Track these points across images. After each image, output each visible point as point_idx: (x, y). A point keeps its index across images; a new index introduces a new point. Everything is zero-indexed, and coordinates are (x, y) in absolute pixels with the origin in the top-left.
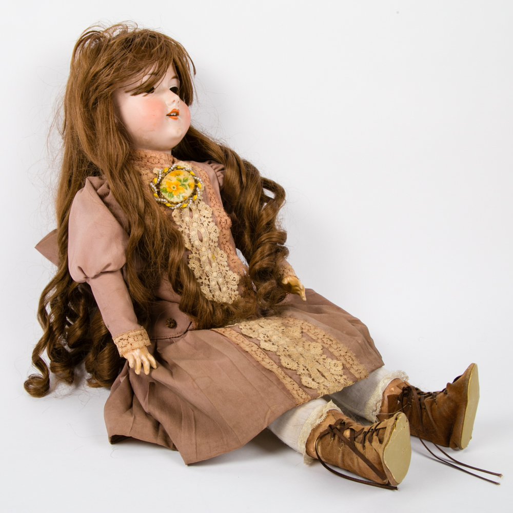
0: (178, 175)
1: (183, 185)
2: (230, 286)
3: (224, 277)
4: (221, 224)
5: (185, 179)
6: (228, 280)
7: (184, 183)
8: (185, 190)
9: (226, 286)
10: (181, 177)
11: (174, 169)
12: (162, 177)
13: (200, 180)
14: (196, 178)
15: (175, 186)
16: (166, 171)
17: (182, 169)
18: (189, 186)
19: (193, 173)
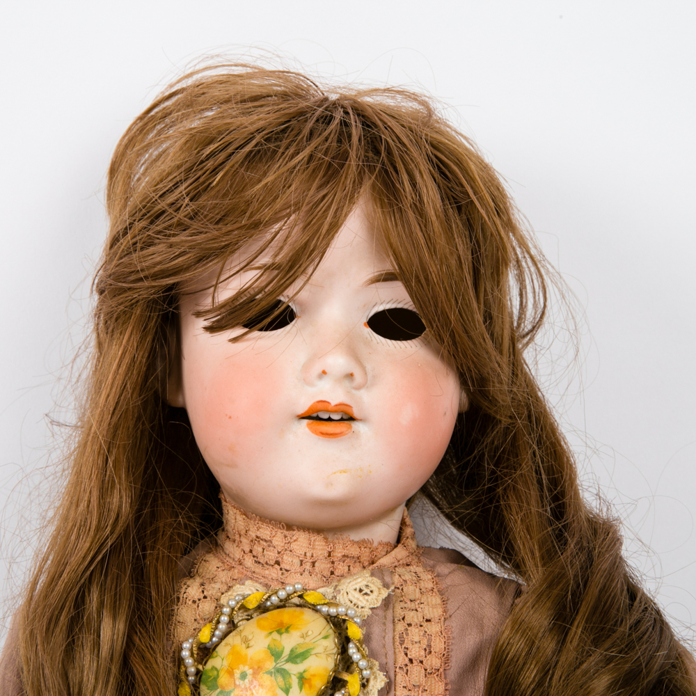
0: (282, 629)
1: (281, 672)
5: (300, 650)
7: (288, 666)
10: (289, 642)
11: (283, 604)
12: (232, 625)
13: (363, 663)
14: (352, 650)
15: (250, 672)
16: (252, 604)
17: (314, 608)
18: (303, 680)
19: (354, 631)
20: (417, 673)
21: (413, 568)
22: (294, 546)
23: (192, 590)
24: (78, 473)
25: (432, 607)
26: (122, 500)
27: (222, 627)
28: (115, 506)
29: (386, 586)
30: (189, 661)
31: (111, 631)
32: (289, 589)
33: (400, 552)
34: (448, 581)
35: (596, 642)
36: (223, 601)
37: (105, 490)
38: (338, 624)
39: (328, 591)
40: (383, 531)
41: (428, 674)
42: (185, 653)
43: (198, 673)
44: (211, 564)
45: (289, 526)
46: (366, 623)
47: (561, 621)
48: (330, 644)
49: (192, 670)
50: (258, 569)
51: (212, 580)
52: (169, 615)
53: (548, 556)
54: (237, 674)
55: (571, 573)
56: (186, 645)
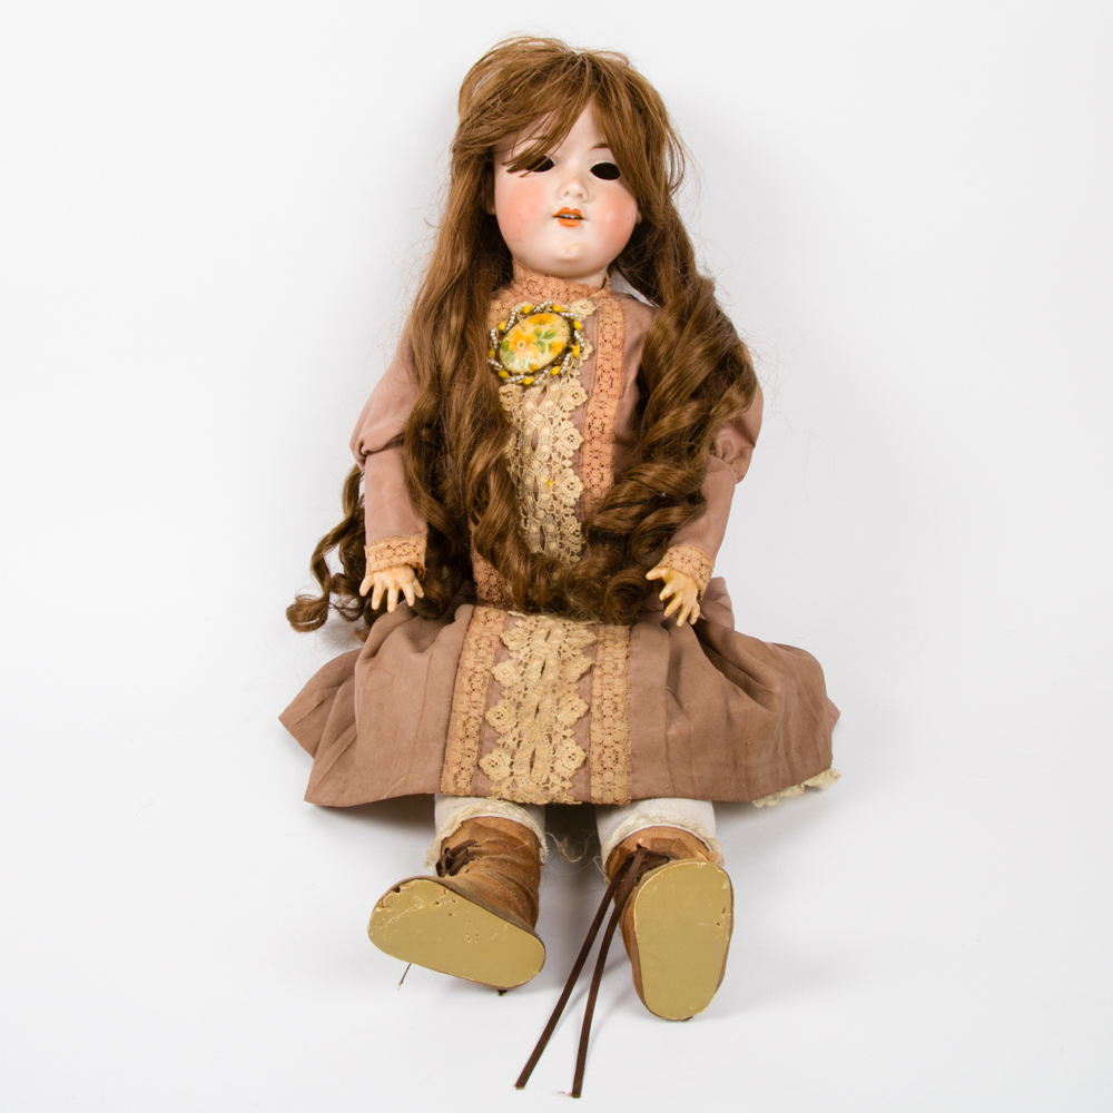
0: (542, 323)
1: (540, 343)
2: (567, 544)
3: (559, 524)
4: (592, 429)
5: (550, 333)
6: (565, 532)
7: (544, 341)
8: (540, 354)
9: (558, 541)
10: (544, 329)
11: (542, 311)
12: (516, 321)
13: (581, 340)
14: (576, 334)
15: (524, 343)
16: (527, 311)
17: (558, 313)
18: (551, 347)
19: (578, 325)
20: (608, 347)
21: (609, 299)
22: (549, 285)
23: (496, 305)
24: (441, 244)
25: (618, 316)
26: (463, 258)
27: (511, 322)
28: (459, 260)
29: (595, 305)
30: (495, 338)
31: (455, 321)
32: (546, 303)
33: (603, 292)
34: (626, 306)
35: (698, 332)
36: (513, 309)
37: (455, 251)
38: (570, 321)
39: (566, 307)
40: (595, 280)
41: (614, 348)
42: (493, 334)
43: (499, 345)
44: (507, 294)
45: (547, 275)
46: (583, 322)
47: (681, 325)
48: (566, 330)
49: (496, 343)
50: (531, 296)
51: (507, 301)
52: (485, 315)
53: (677, 291)
54: (518, 344)
55: (688, 300)
56: (493, 331)
